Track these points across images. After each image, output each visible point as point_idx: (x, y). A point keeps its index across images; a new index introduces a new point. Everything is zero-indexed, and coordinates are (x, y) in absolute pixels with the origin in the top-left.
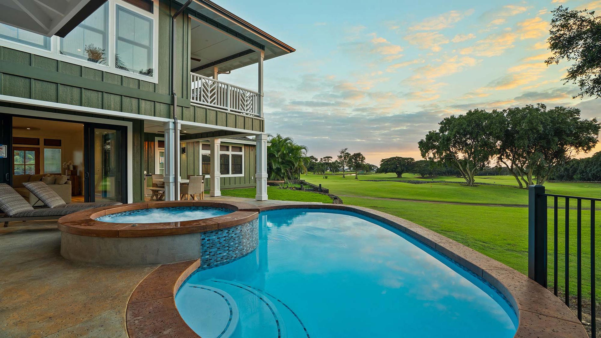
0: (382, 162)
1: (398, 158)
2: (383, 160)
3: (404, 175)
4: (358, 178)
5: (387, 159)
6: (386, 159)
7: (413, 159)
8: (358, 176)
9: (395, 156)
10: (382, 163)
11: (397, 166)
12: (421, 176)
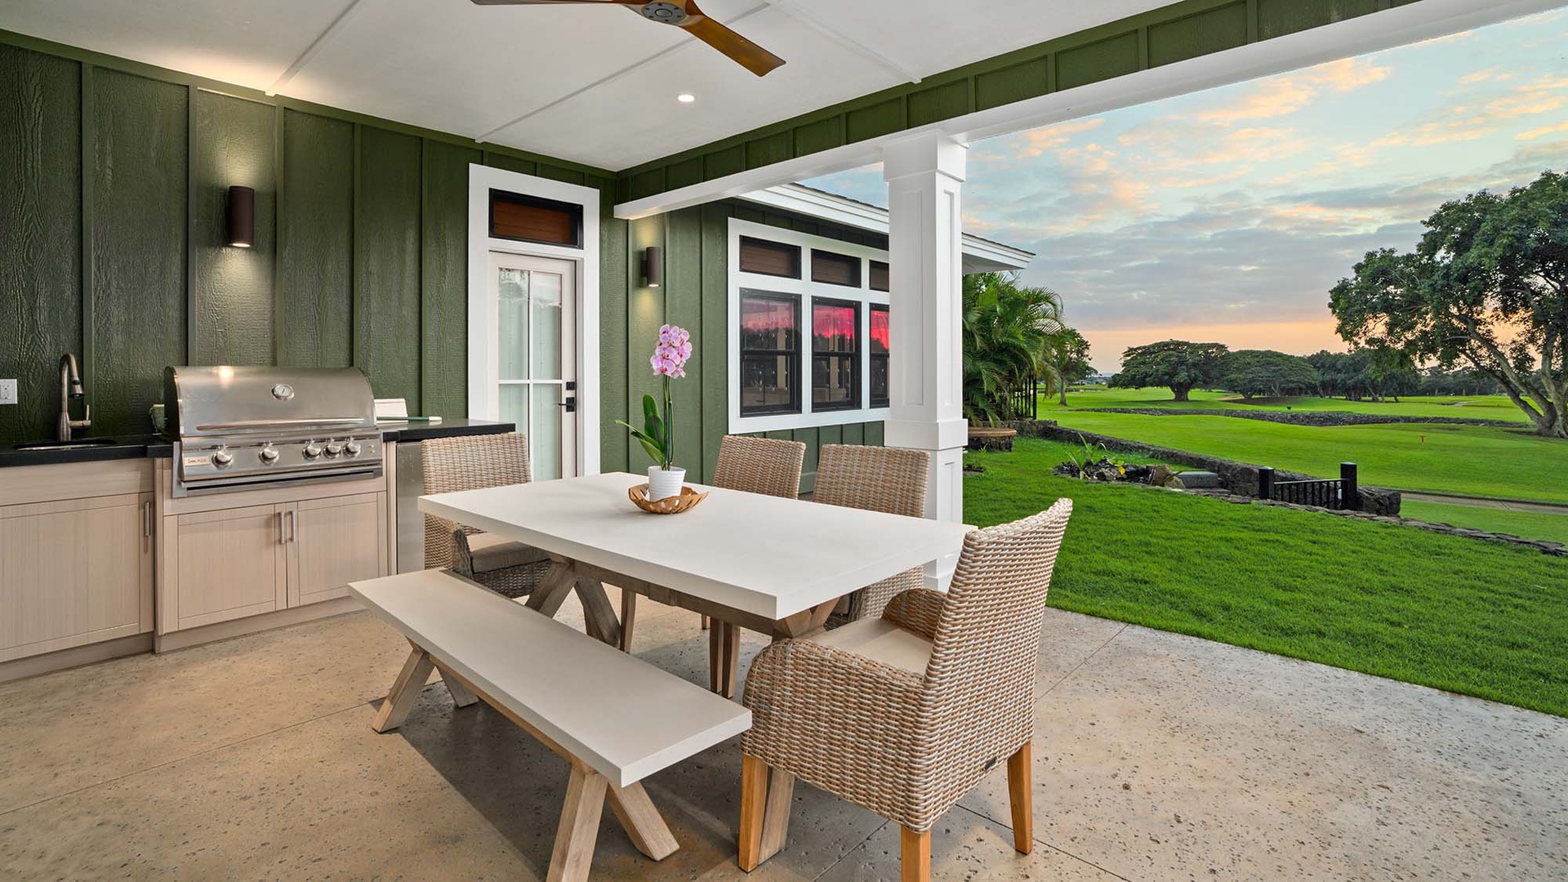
0: (1129, 355)
1: (1179, 344)
2: (1131, 350)
3: (1194, 394)
4: (1067, 402)
5: (1144, 347)
6: (1139, 348)
7: (1223, 346)
8: (1067, 395)
9: (1168, 340)
10: (1129, 358)
11: (1175, 369)
12: (1241, 397)
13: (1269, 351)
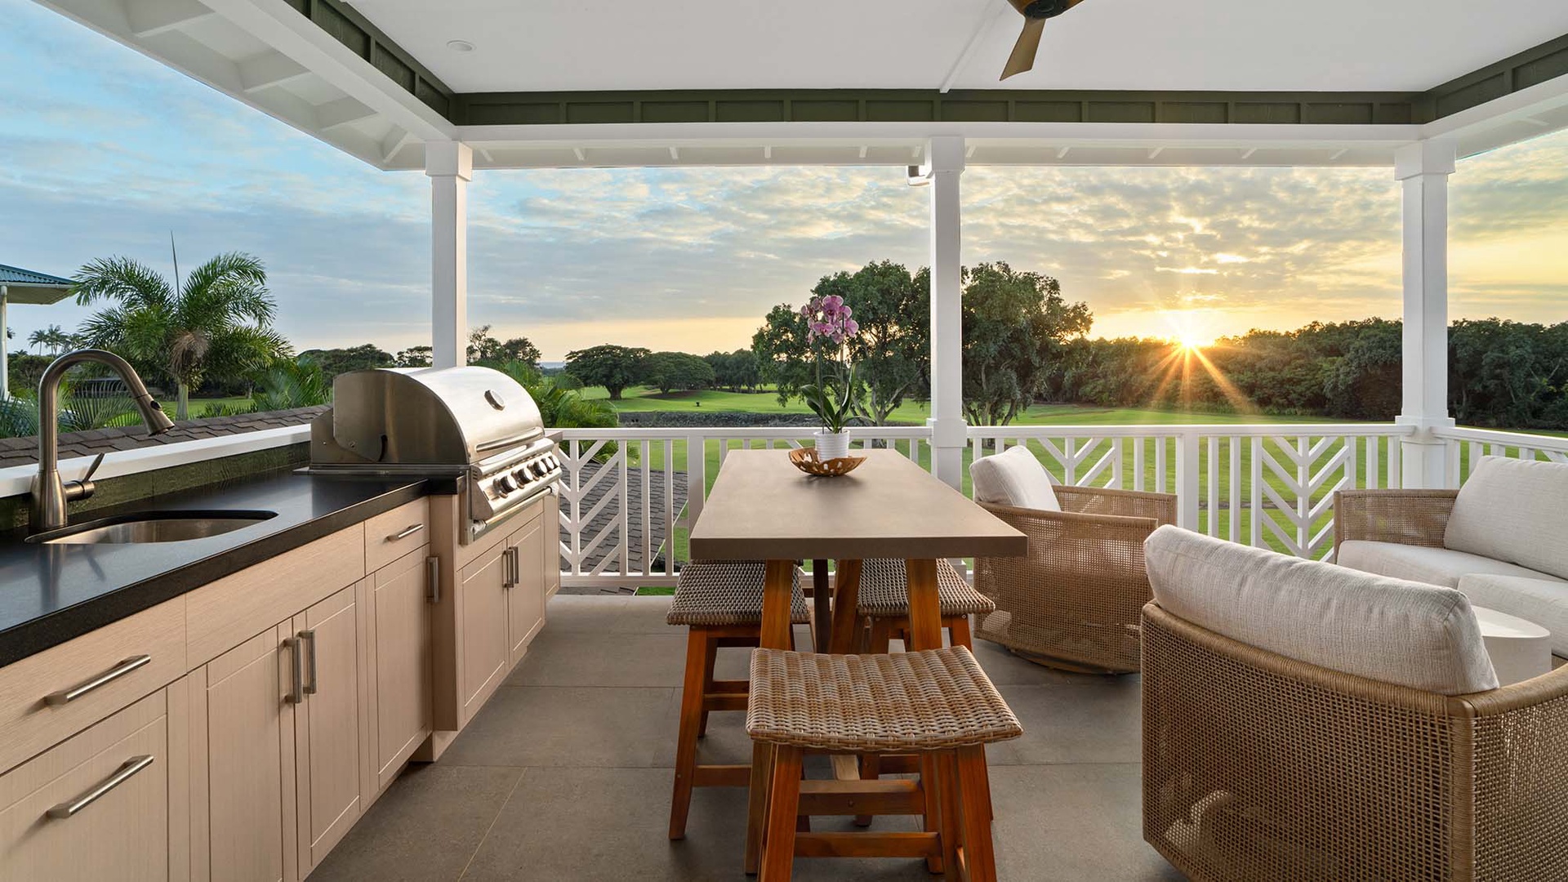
0: (571, 358)
1: (612, 348)
2: (572, 353)
3: (626, 393)
5: (585, 351)
6: (580, 352)
7: (648, 351)
10: (570, 361)
11: (611, 372)
12: (659, 391)
13: (681, 353)
